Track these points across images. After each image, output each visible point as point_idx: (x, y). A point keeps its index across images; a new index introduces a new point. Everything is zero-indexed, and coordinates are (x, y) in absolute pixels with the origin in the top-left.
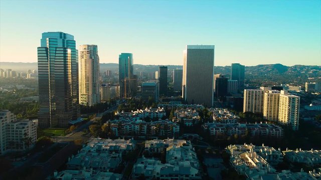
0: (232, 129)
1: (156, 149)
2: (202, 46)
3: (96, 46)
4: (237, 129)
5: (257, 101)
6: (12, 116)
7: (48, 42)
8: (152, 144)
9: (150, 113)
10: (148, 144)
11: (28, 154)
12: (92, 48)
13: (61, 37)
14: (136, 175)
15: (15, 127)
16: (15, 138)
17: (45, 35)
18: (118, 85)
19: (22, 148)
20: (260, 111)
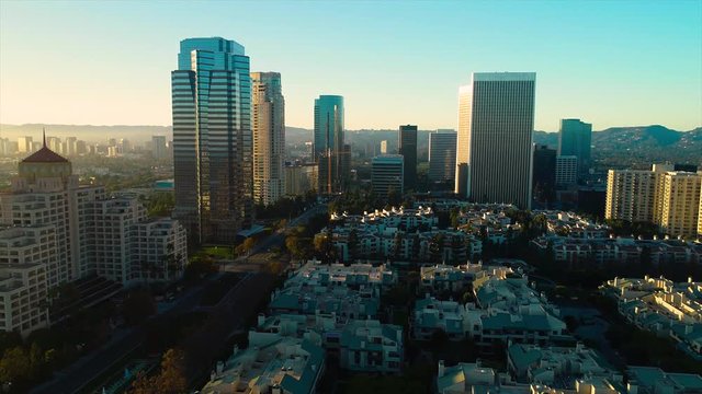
0: (603, 247)
1: (447, 283)
2: (506, 73)
3: (278, 75)
4: (616, 248)
5: (640, 196)
6: (140, 208)
7: (194, 59)
8: (438, 274)
9: (404, 217)
10: (427, 274)
11: (179, 289)
12: (270, 79)
13: (221, 49)
14: (424, 330)
15: (148, 231)
16: (148, 254)
17: (187, 45)
18: (314, 165)
19: (163, 277)
20: (646, 219)
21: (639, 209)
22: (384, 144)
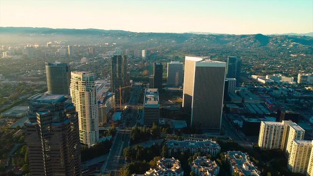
20: (278, 147)
21: (275, 142)
22: (143, 52)
